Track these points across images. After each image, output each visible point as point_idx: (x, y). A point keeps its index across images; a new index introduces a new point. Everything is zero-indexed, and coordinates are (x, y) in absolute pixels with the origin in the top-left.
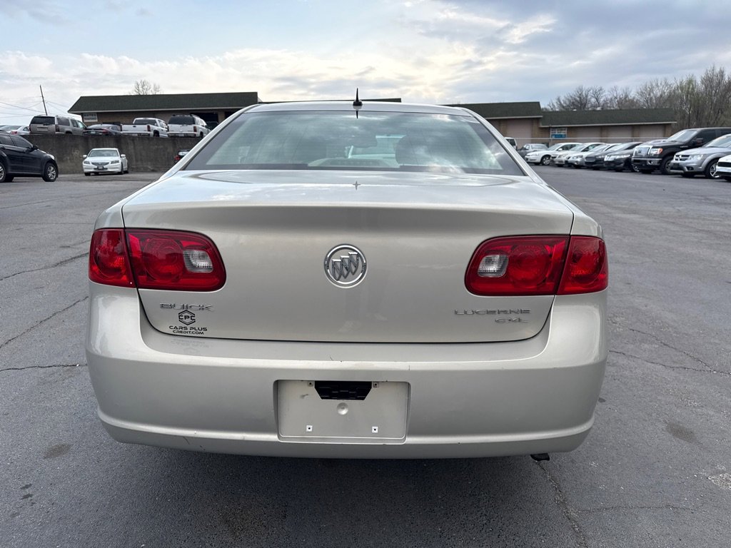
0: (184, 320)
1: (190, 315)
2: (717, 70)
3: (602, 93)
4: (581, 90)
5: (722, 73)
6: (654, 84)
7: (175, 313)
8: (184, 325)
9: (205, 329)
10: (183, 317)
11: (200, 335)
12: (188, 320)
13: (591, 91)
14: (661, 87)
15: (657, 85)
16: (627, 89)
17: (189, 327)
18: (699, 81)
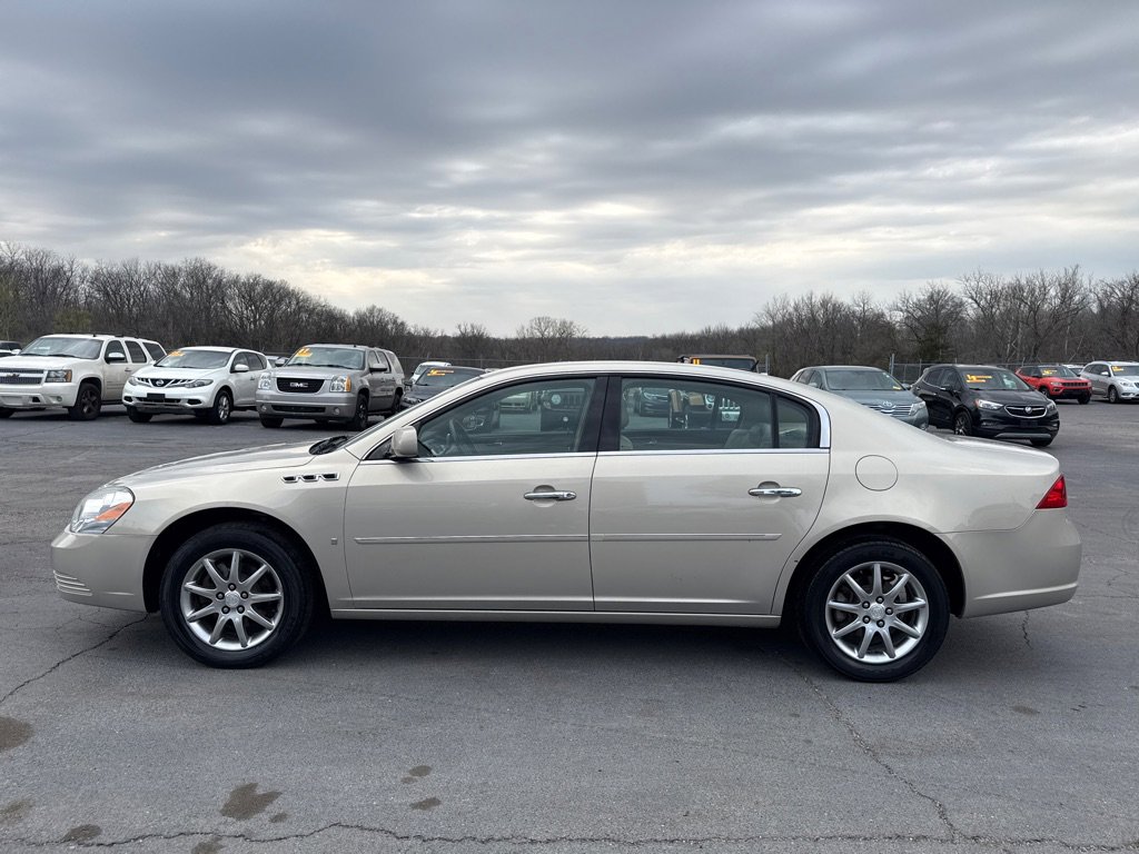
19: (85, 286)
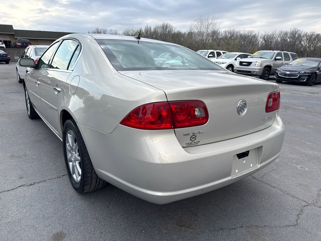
0: (192, 140)
1: (194, 137)
2: (149, 27)
3: (107, 31)
4: (98, 29)
5: (150, 28)
6: (128, 30)
7: (189, 137)
8: (191, 142)
9: (199, 142)
10: (192, 138)
11: (197, 145)
12: (194, 139)
13: (102, 30)
14: (131, 31)
15: (130, 30)
16: (116, 31)
17: (193, 142)
18: (144, 31)
19: (261, 40)
